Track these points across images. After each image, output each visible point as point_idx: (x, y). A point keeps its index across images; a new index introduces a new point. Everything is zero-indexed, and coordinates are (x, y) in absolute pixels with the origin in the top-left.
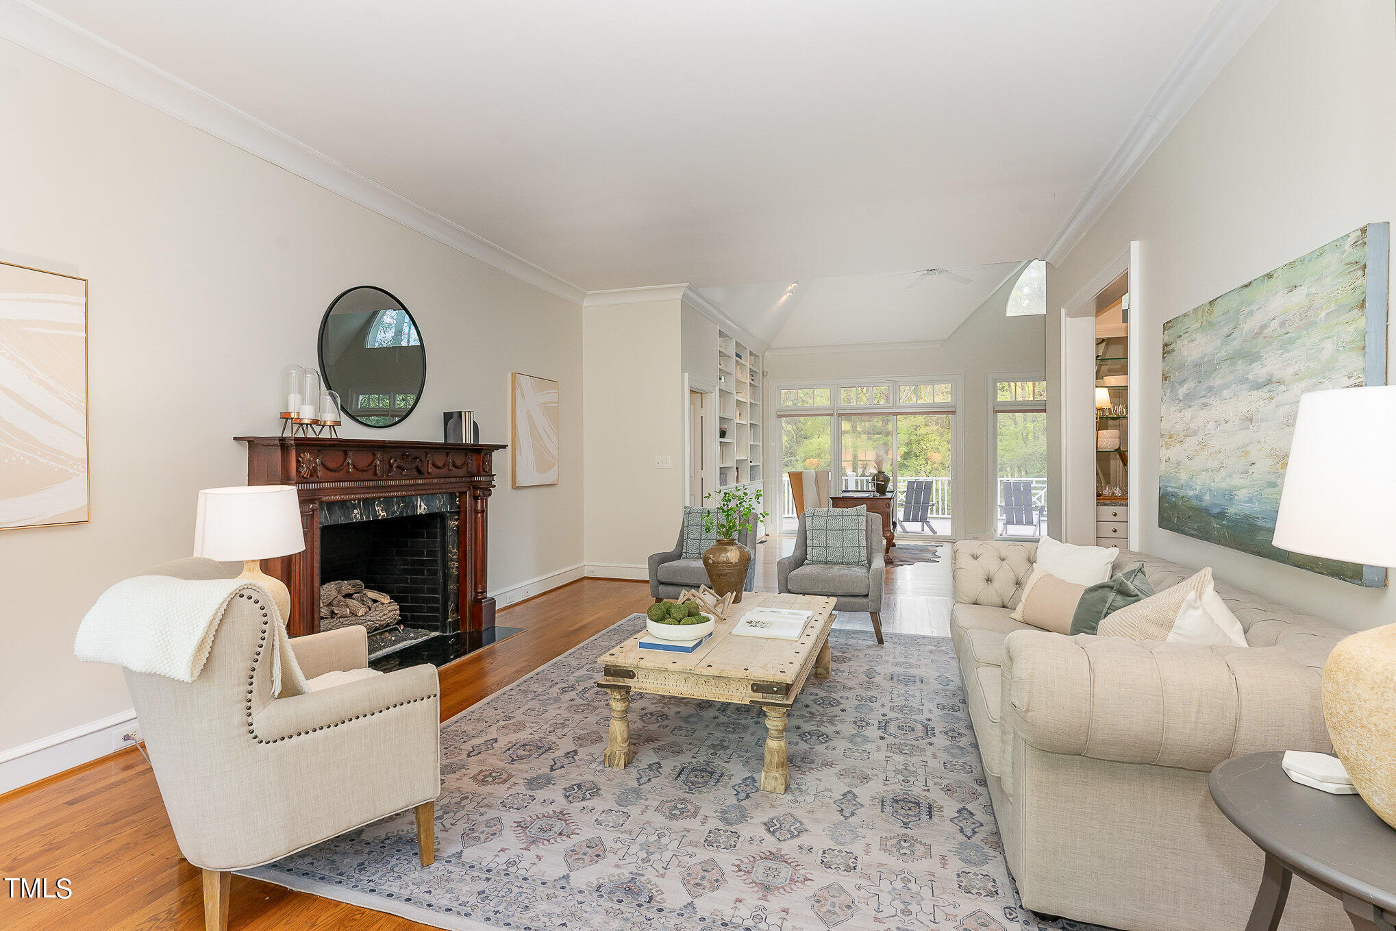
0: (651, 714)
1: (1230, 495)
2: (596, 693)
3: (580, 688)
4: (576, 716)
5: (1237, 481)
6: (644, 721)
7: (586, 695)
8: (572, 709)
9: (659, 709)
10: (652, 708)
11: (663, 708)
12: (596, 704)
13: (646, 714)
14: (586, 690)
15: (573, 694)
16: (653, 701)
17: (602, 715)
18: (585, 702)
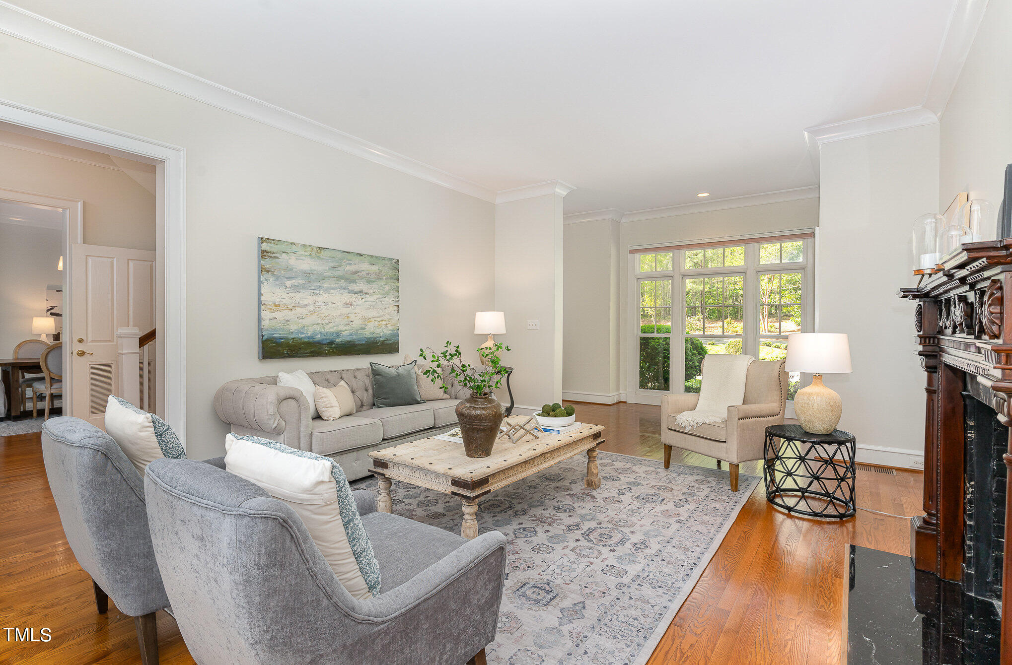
0: (565, 511)
1: (338, 334)
2: (611, 537)
3: (628, 545)
4: (625, 517)
5: (341, 328)
6: (573, 507)
7: (620, 536)
8: (629, 523)
9: (558, 514)
10: (563, 516)
11: (554, 515)
12: (610, 526)
13: (570, 511)
14: (622, 542)
15: (635, 538)
16: (561, 521)
17: (604, 515)
18: (621, 529)
